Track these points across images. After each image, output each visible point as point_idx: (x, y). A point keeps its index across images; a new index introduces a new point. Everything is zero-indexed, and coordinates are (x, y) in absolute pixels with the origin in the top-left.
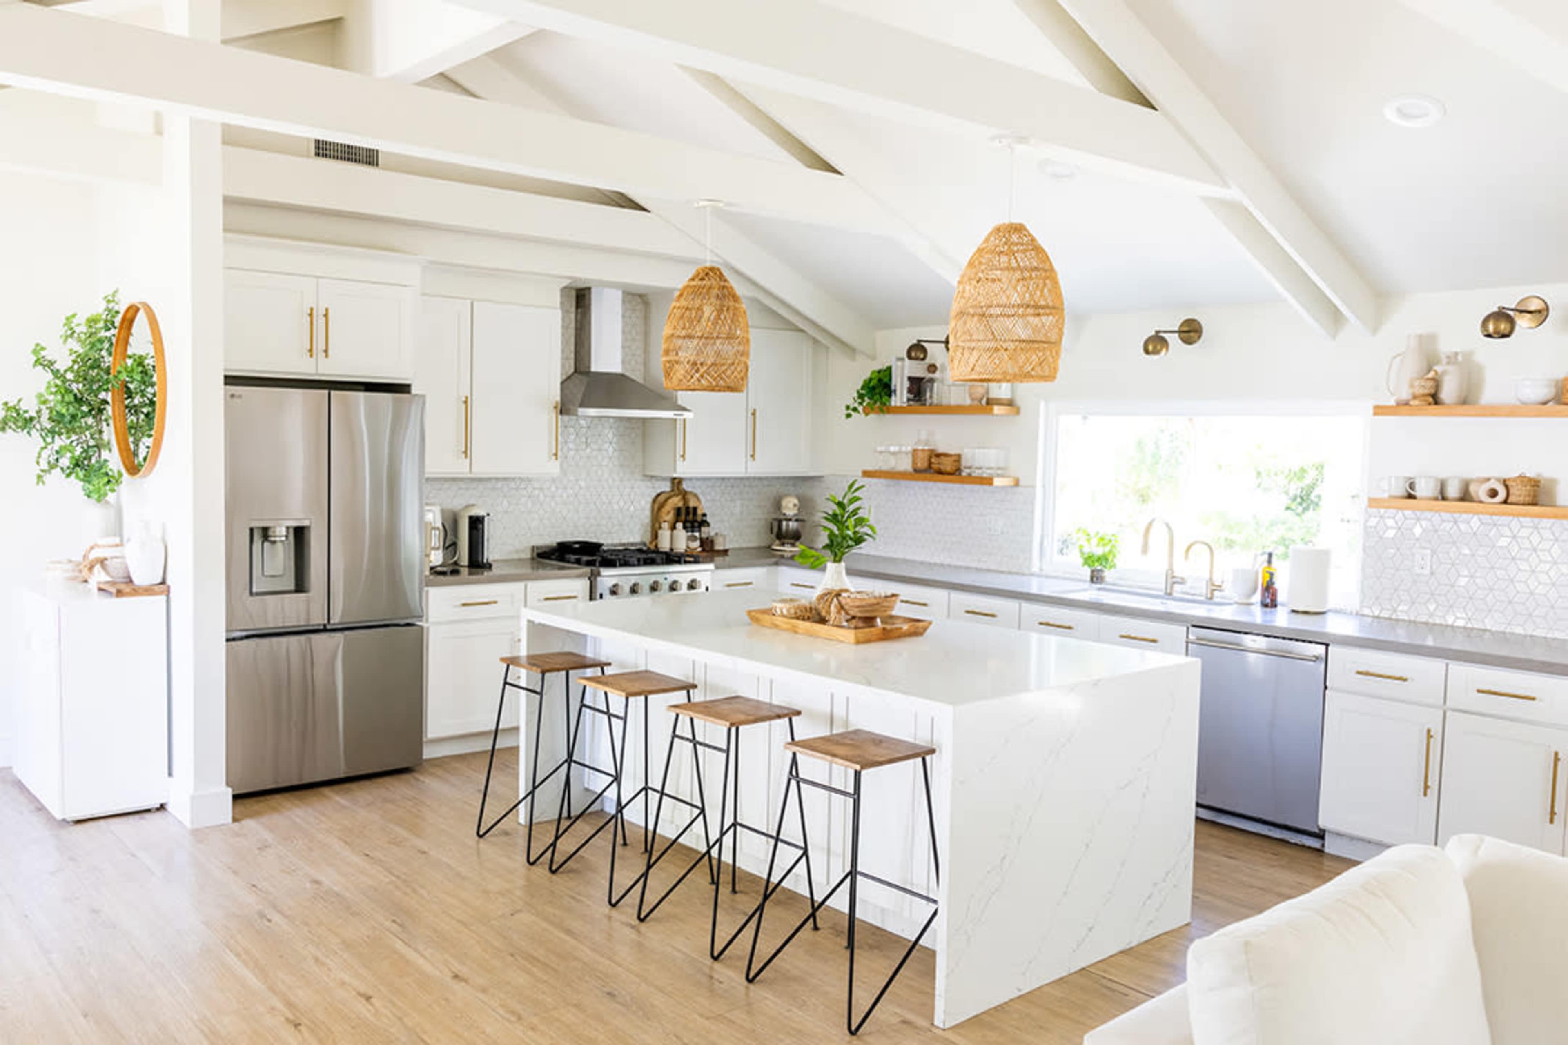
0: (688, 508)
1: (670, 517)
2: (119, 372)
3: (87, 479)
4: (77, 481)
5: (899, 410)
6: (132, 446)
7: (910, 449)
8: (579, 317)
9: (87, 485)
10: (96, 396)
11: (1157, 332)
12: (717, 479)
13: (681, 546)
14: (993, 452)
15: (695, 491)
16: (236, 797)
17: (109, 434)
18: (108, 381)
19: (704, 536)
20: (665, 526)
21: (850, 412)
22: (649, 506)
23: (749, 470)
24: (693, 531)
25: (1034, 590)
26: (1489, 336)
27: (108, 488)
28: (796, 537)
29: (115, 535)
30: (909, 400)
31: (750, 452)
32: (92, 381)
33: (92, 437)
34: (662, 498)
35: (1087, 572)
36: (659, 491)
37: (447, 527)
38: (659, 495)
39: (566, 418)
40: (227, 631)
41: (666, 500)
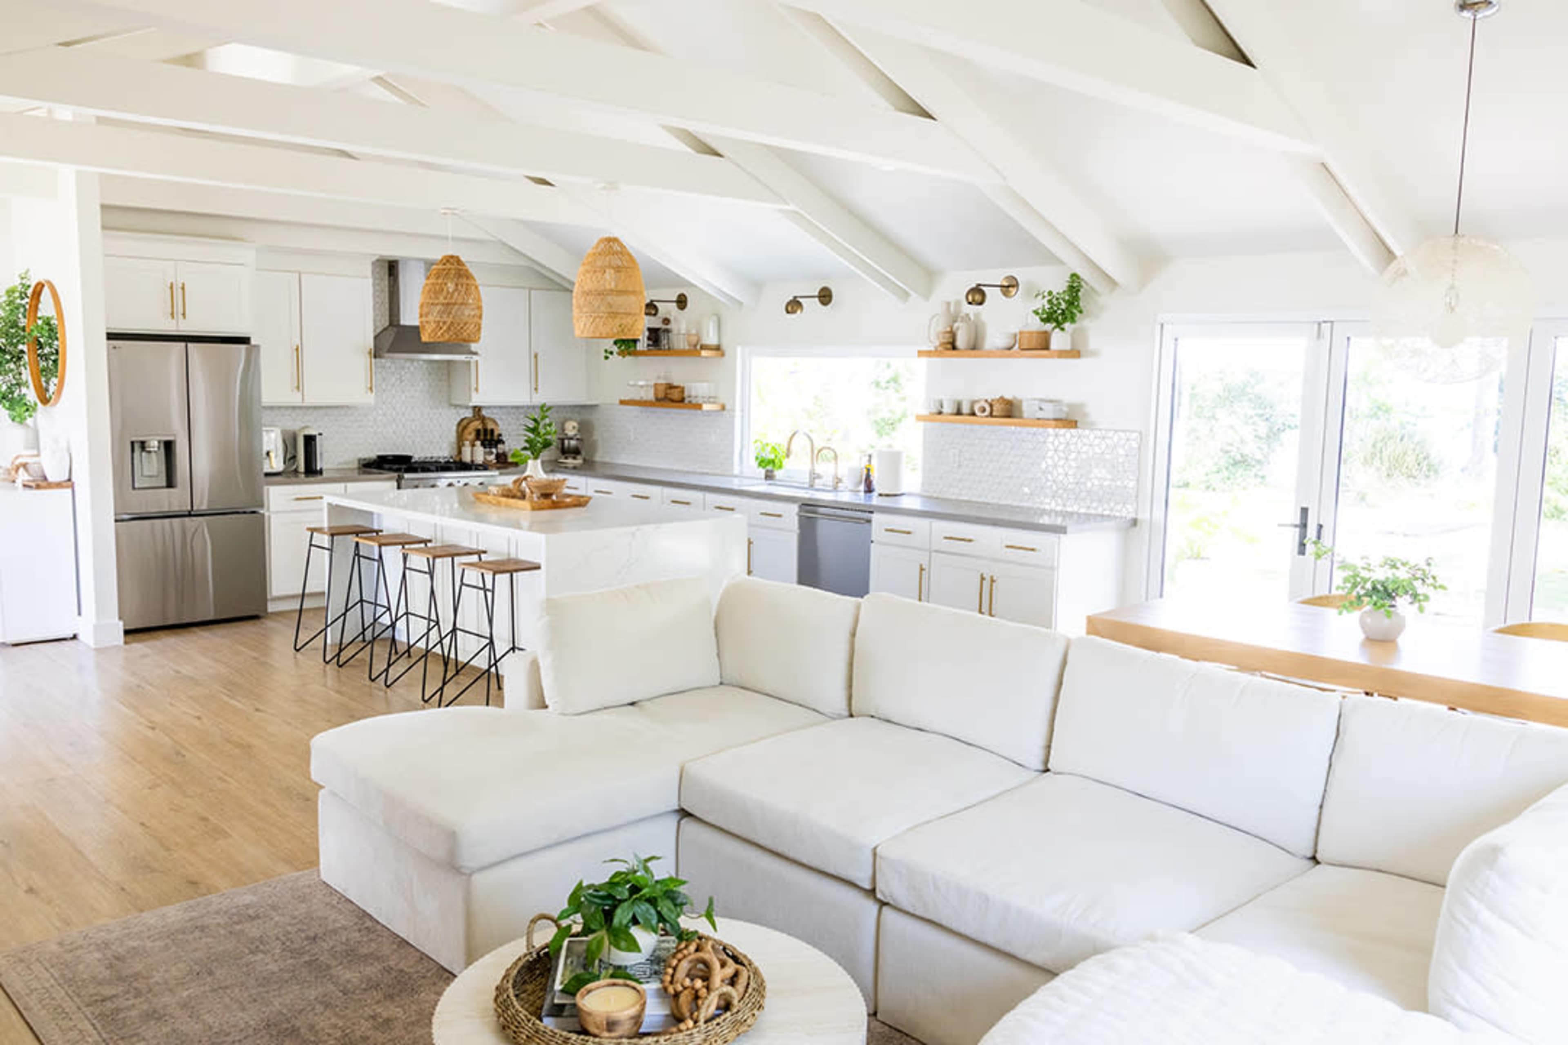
0: (485, 430)
1: (472, 436)
2: (32, 331)
3: (11, 408)
4: (4, 410)
5: (642, 353)
6: (44, 384)
7: (652, 383)
8: (392, 282)
9: (11, 413)
10: (16, 347)
11: (795, 297)
12: (513, 407)
13: (479, 459)
14: (705, 385)
15: (493, 416)
16: (127, 632)
17: (26, 375)
18: (24, 337)
19: (500, 451)
20: (467, 443)
21: (608, 355)
22: (454, 428)
23: (534, 400)
24: (490, 448)
25: (736, 487)
26: (970, 303)
27: (27, 414)
28: (576, 452)
29: (33, 448)
30: (649, 345)
31: (533, 386)
32: (13, 337)
33: (14, 377)
34: (465, 422)
35: (762, 472)
36: (463, 417)
37: (287, 442)
38: (462, 420)
39: (378, 360)
40: (116, 514)
41: (468, 424)
